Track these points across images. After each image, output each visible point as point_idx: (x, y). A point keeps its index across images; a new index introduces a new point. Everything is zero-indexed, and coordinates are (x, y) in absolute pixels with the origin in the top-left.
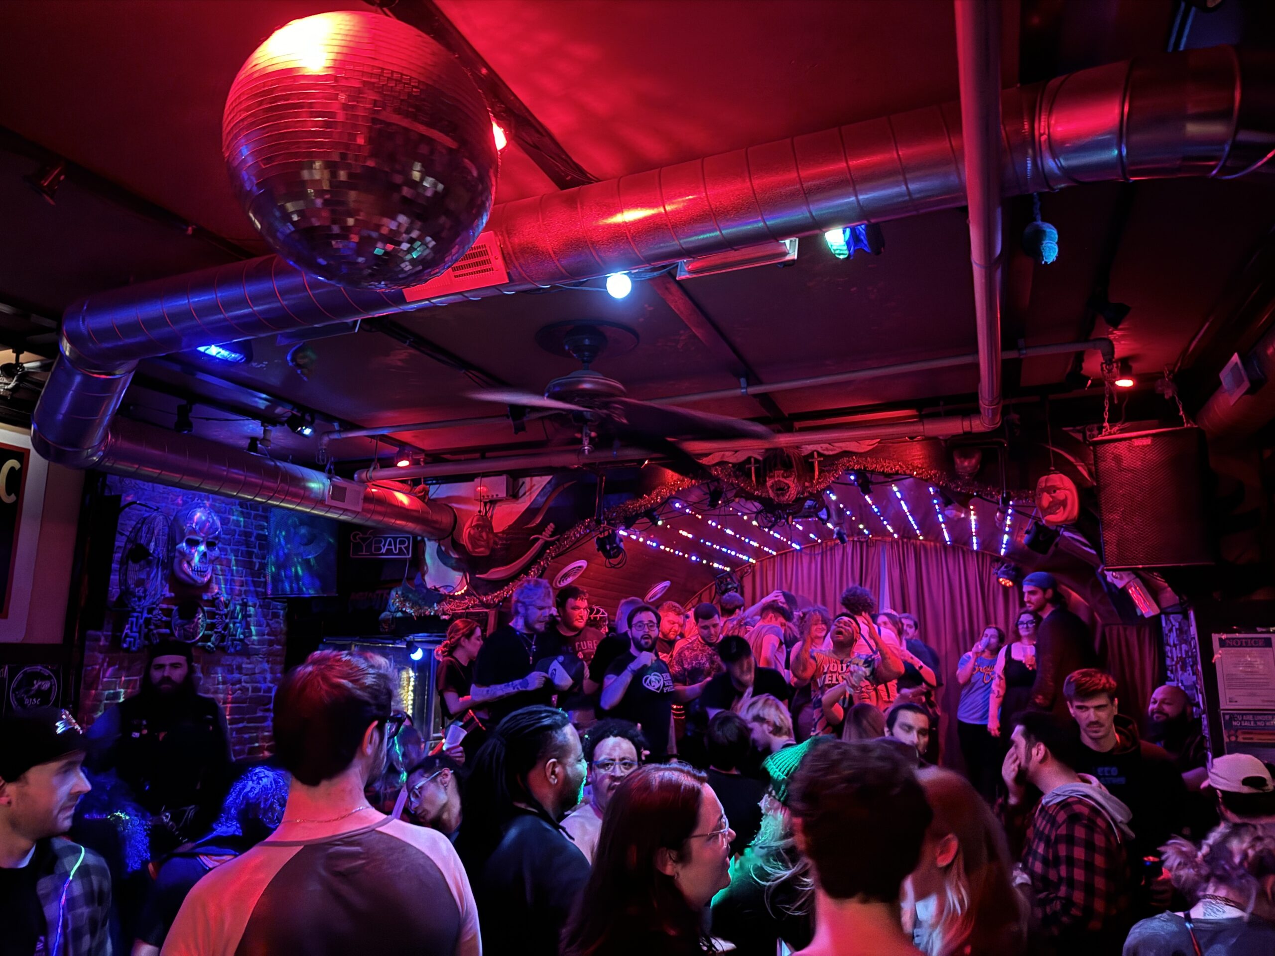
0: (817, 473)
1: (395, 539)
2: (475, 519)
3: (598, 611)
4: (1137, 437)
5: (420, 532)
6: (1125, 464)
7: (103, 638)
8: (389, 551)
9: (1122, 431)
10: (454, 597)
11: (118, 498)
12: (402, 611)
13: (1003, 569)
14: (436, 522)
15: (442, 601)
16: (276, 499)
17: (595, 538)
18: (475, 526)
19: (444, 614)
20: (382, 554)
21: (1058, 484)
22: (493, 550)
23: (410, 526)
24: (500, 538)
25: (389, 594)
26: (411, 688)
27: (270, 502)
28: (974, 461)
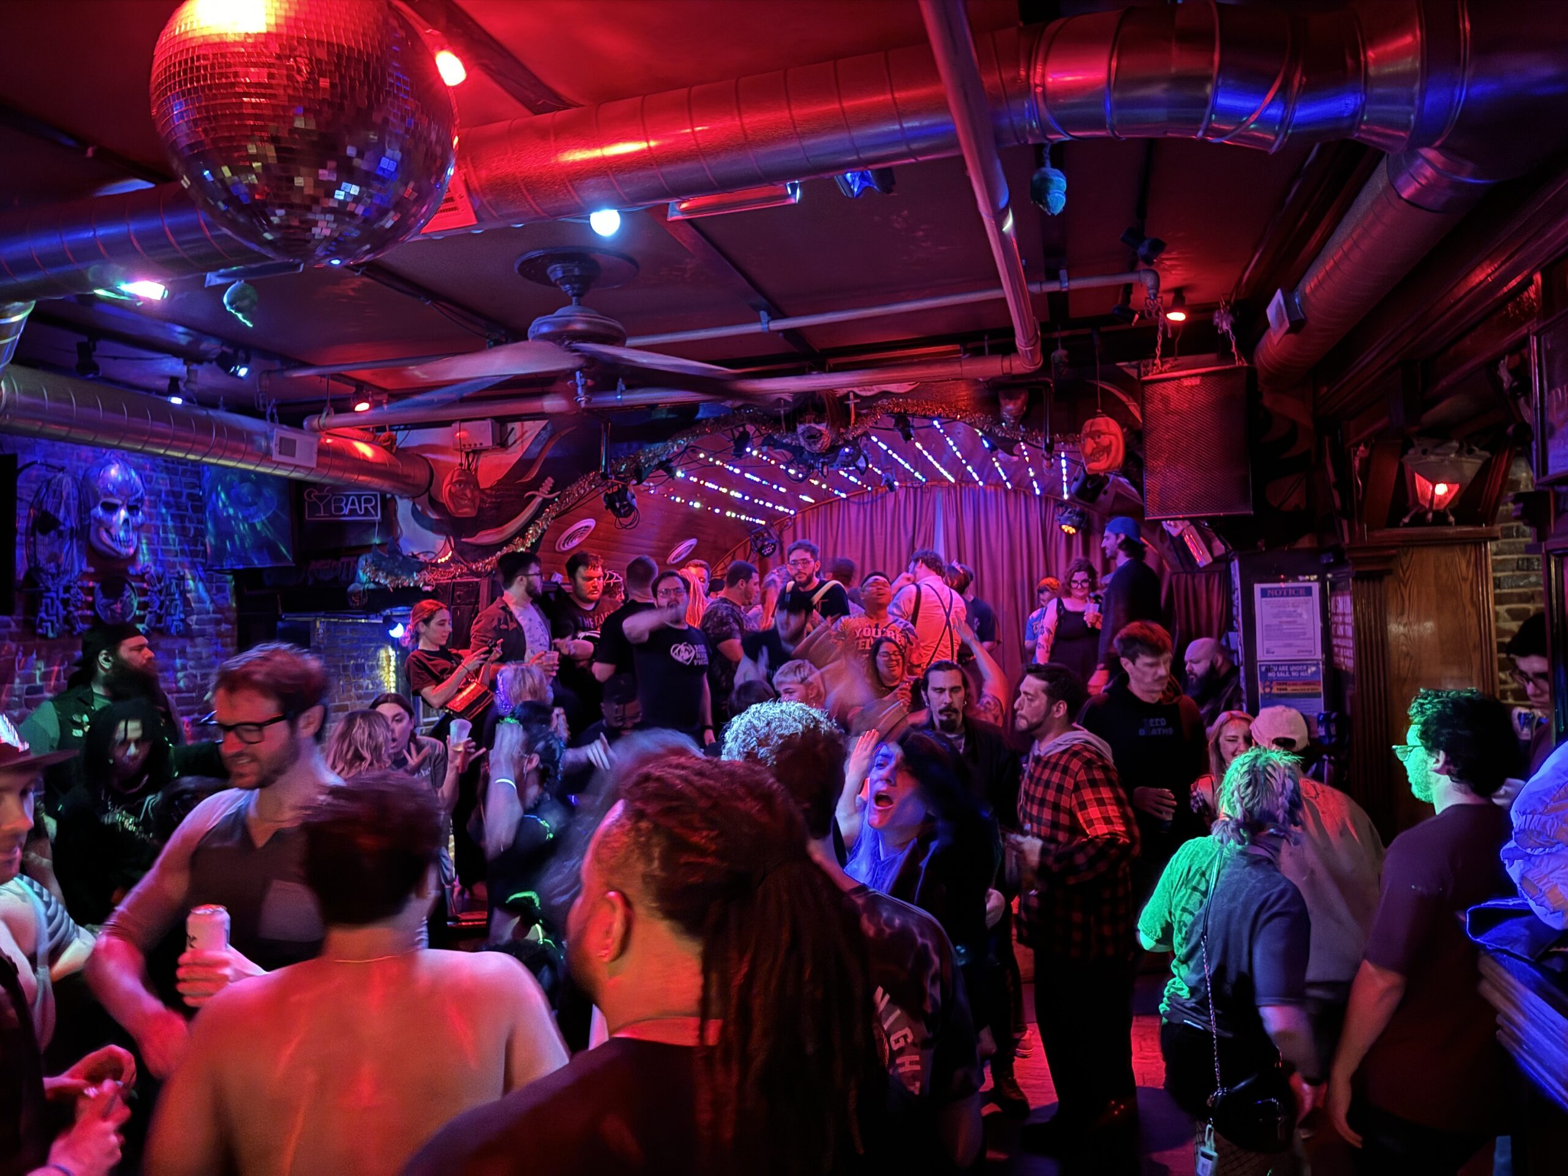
0: (853, 417)
1: (359, 497)
2: (456, 474)
3: (611, 576)
4: (1186, 377)
5: (390, 489)
6: (1172, 406)
7: (13, 624)
8: (353, 512)
9: (1174, 368)
10: (436, 565)
11: (14, 458)
12: (374, 582)
13: (1066, 514)
14: (408, 476)
15: (422, 570)
16: (214, 456)
17: (603, 495)
18: (456, 482)
19: (425, 584)
20: (344, 515)
21: (1103, 428)
22: (480, 510)
23: (376, 482)
24: (488, 496)
25: (356, 562)
26: (392, 669)
27: (205, 459)
28: (1019, 402)
